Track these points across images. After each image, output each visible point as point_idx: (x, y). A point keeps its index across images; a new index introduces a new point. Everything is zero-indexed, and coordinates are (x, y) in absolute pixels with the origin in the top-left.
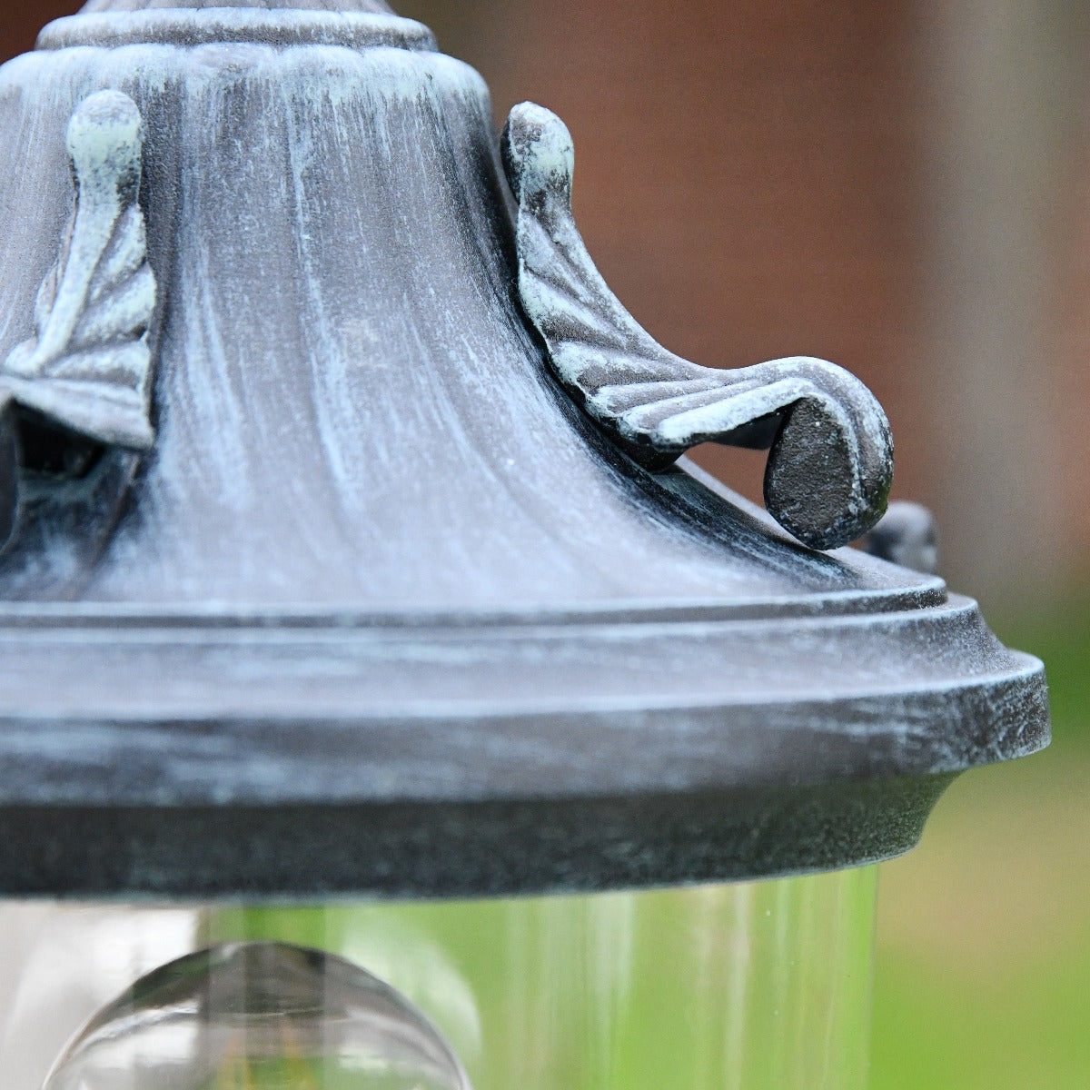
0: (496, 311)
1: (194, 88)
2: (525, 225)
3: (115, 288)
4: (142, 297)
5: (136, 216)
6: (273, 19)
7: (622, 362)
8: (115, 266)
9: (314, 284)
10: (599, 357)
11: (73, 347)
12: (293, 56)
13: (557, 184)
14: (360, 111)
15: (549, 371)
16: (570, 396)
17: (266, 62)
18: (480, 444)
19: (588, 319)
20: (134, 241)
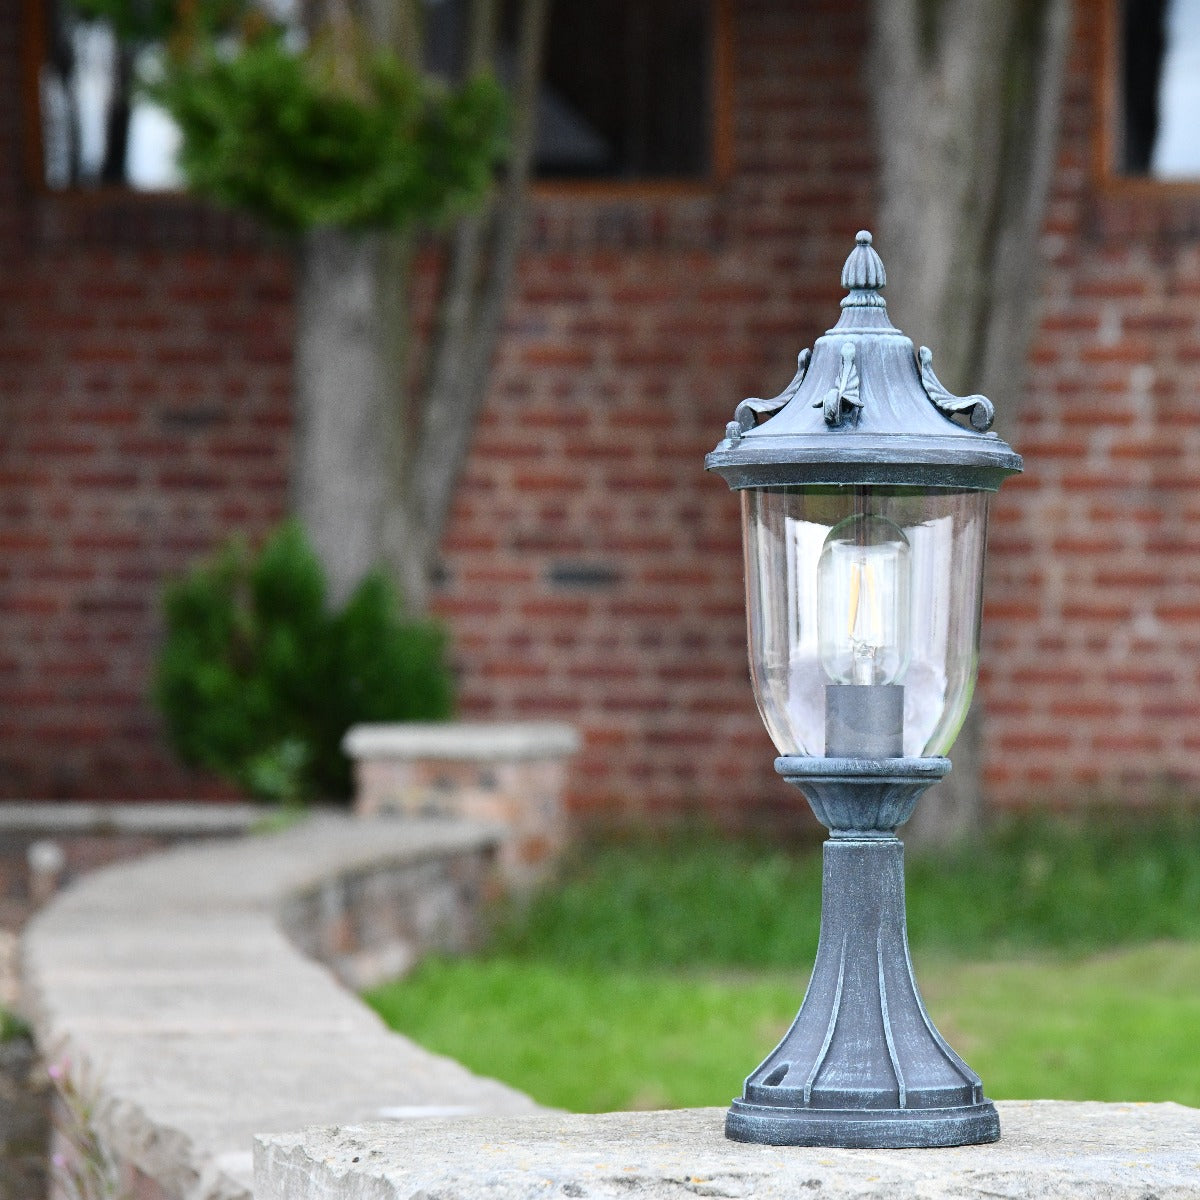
0: (919, 386)
1: (864, 343)
2: (923, 371)
3: (852, 379)
4: (856, 381)
5: (854, 366)
6: (876, 330)
7: (942, 396)
8: (852, 375)
9: (887, 381)
10: (938, 395)
11: (846, 390)
12: (881, 337)
13: (929, 362)
14: (894, 348)
15: (929, 398)
16: (933, 403)
17: (876, 338)
18: (919, 409)
19: (936, 388)
20: (854, 372)
